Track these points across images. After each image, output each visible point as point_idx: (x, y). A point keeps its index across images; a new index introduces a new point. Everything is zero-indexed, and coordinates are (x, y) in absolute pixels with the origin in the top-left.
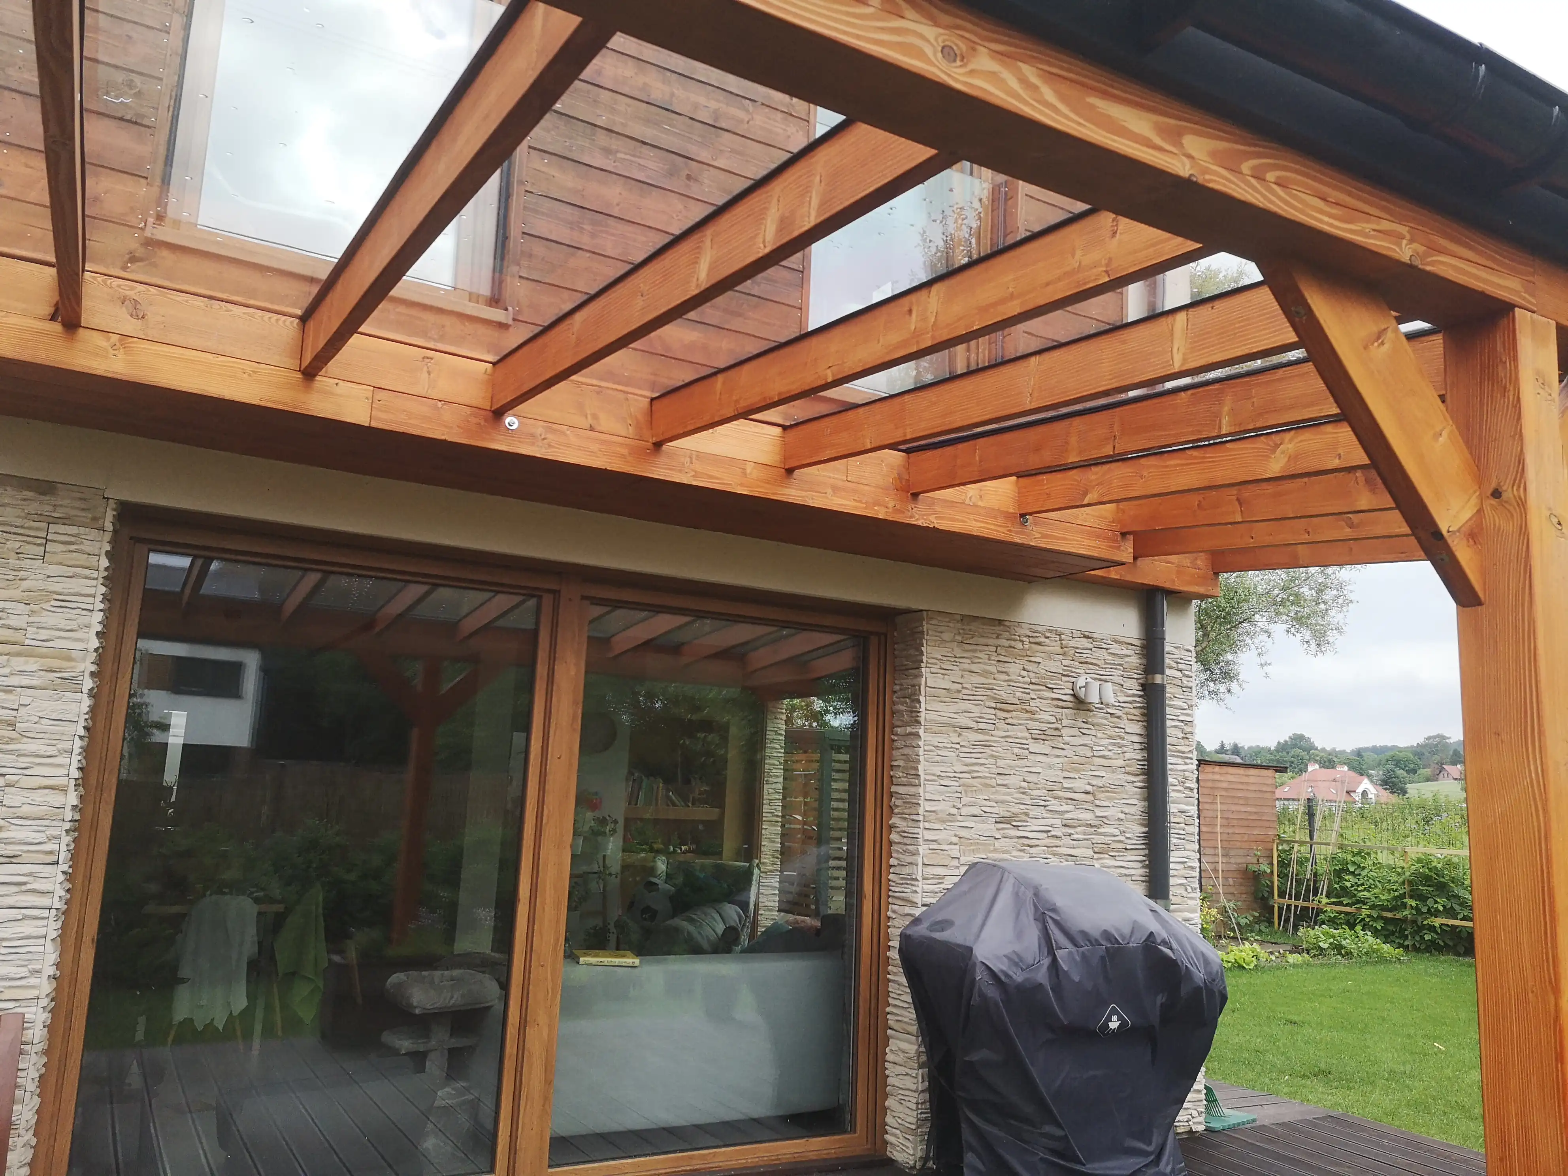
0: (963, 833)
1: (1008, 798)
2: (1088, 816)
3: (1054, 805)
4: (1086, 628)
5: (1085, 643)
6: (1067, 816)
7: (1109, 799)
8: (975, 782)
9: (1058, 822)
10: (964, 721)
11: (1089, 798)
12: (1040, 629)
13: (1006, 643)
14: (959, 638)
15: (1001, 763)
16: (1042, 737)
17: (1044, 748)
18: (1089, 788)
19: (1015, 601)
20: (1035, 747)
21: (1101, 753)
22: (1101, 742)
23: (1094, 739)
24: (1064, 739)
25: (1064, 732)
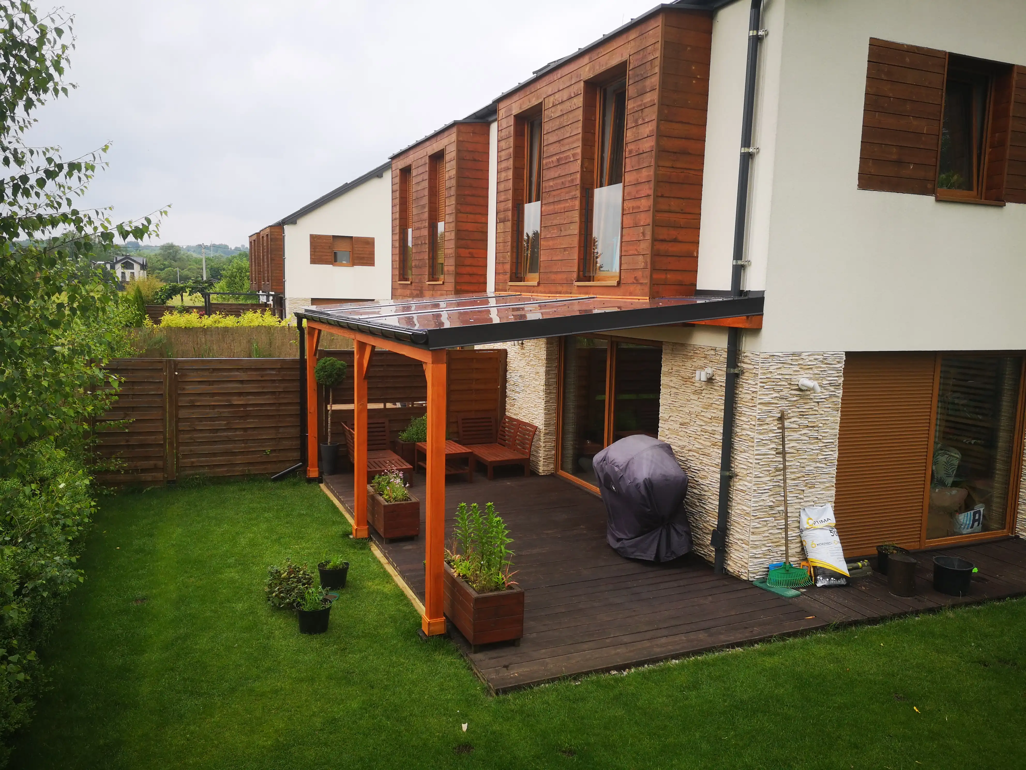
0: (671, 427)
1: (683, 416)
2: (710, 429)
3: (699, 422)
4: (713, 345)
5: (713, 352)
6: (703, 427)
7: (716, 423)
8: (674, 408)
9: (699, 429)
10: (671, 384)
11: (711, 421)
12: (696, 346)
13: (685, 353)
14: (671, 352)
15: (681, 401)
16: (695, 392)
17: (696, 397)
18: (710, 417)
19: (689, 335)
20: (693, 397)
21: (716, 402)
22: (716, 397)
23: (714, 396)
24: (703, 395)
25: (703, 392)
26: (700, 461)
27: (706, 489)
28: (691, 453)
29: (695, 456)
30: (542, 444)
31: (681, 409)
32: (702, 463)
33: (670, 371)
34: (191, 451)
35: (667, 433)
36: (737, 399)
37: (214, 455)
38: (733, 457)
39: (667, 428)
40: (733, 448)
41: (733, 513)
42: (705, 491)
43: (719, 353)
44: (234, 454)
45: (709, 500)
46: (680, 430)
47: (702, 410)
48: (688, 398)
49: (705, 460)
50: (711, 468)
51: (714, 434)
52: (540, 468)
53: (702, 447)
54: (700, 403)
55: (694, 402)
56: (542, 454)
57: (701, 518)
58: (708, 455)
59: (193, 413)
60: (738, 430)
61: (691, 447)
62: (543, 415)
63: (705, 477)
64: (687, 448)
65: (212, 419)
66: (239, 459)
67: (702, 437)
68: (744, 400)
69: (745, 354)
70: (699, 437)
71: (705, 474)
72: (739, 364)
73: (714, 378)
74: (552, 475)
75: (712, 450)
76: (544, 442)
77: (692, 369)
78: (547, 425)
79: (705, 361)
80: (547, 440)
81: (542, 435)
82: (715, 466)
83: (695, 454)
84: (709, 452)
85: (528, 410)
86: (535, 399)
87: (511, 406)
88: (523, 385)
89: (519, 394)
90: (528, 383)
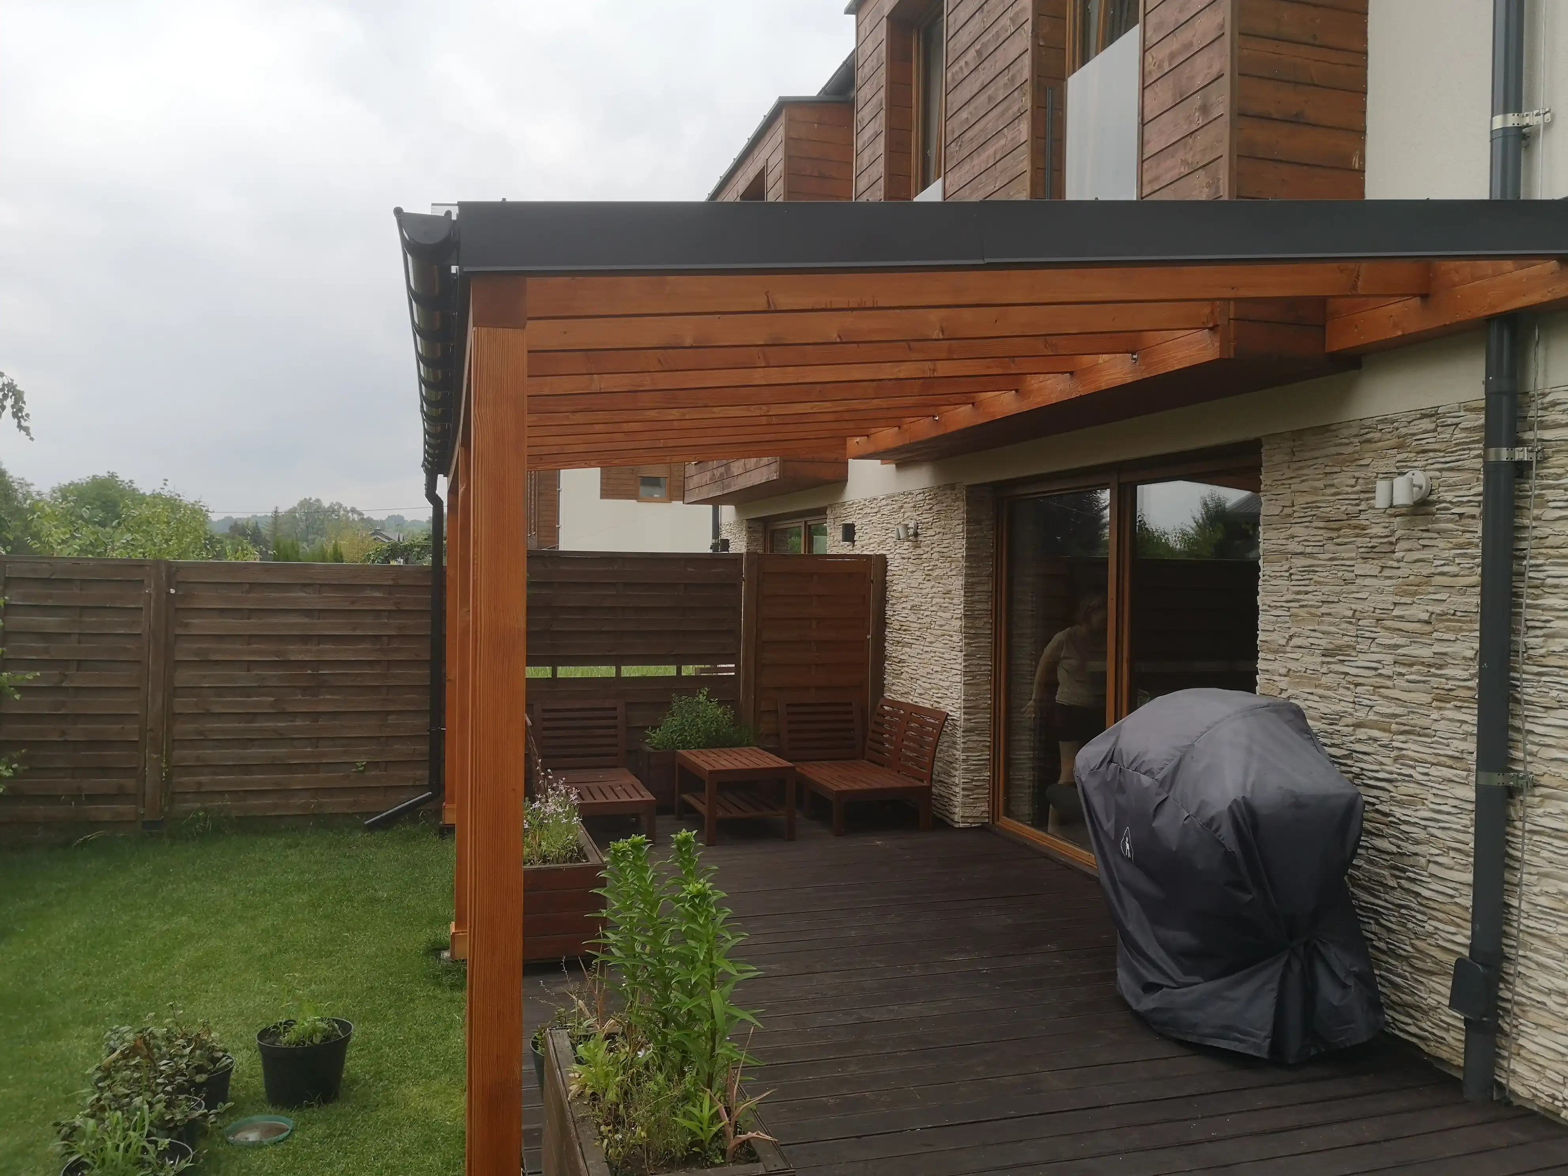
0: (1293, 666)
1: (1332, 629)
2: (1425, 653)
3: (1385, 638)
4: (1426, 402)
5: (1426, 424)
6: (1401, 651)
7: (1448, 630)
8: (1302, 612)
9: (1389, 659)
10: (1293, 546)
11: (1428, 628)
12: (1368, 423)
13: (1333, 450)
14: (1287, 458)
15: (1325, 589)
16: (1370, 554)
17: (1371, 568)
18: (1425, 617)
19: (1343, 396)
20: (1361, 568)
21: (1445, 569)
22: (1446, 554)
23: (1435, 551)
24: (1398, 555)
25: (1398, 547)
26: (1394, 754)
27: (1421, 834)
28: (1362, 734)
29: (1376, 740)
30: (960, 755)
31: (1324, 609)
32: (1403, 757)
33: (1287, 511)
34: (198, 758)
35: (1283, 685)
36: (1523, 544)
37: (246, 768)
38: (1518, 730)
39: (1283, 671)
40: (1517, 701)
41: (1524, 906)
42: (1417, 842)
43: (1450, 421)
44: (290, 768)
45: (1433, 868)
46: (1324, 670)
47: (1397, 599)
48: (1348, 575)
49: (1413, 748)
50: (1433, 771)
51: (1440, 667)
52: (957, 810)
53: (1399, 711)
54: (1388, 582)
55: (1368, 581)
56: (959, 778)
57: (1404, 925)
58: (1423, 732)
59: (204, 677)
60: (1532, 641)
61: (1361, 714)
62: (961, 686)
63: (1413, 800)
64: (1350, 720)
65: (246, 691)
66: (298, 780)
67: (1400, 682)
68: (1549, 542)
69: (1549, 399)
70: (1389, 683)
71: (1413, 788)
72: (1528, 435)
73: (1434, 497)
74: (983, 828)
75: (1435, 715)
76: (965, 750)
77: (1358, 488)
78: (969, 710)
79: (1400, 457)
80: (970, 745)
81: (959, 734)
82: (1450, 762)
83: (1376, 733)
84: (1425, 722)
85: (929, 681)
86: (943, 654)
87: (894, 678)
88: (919, 626)
89: (911, 648)
90: (929, 620)
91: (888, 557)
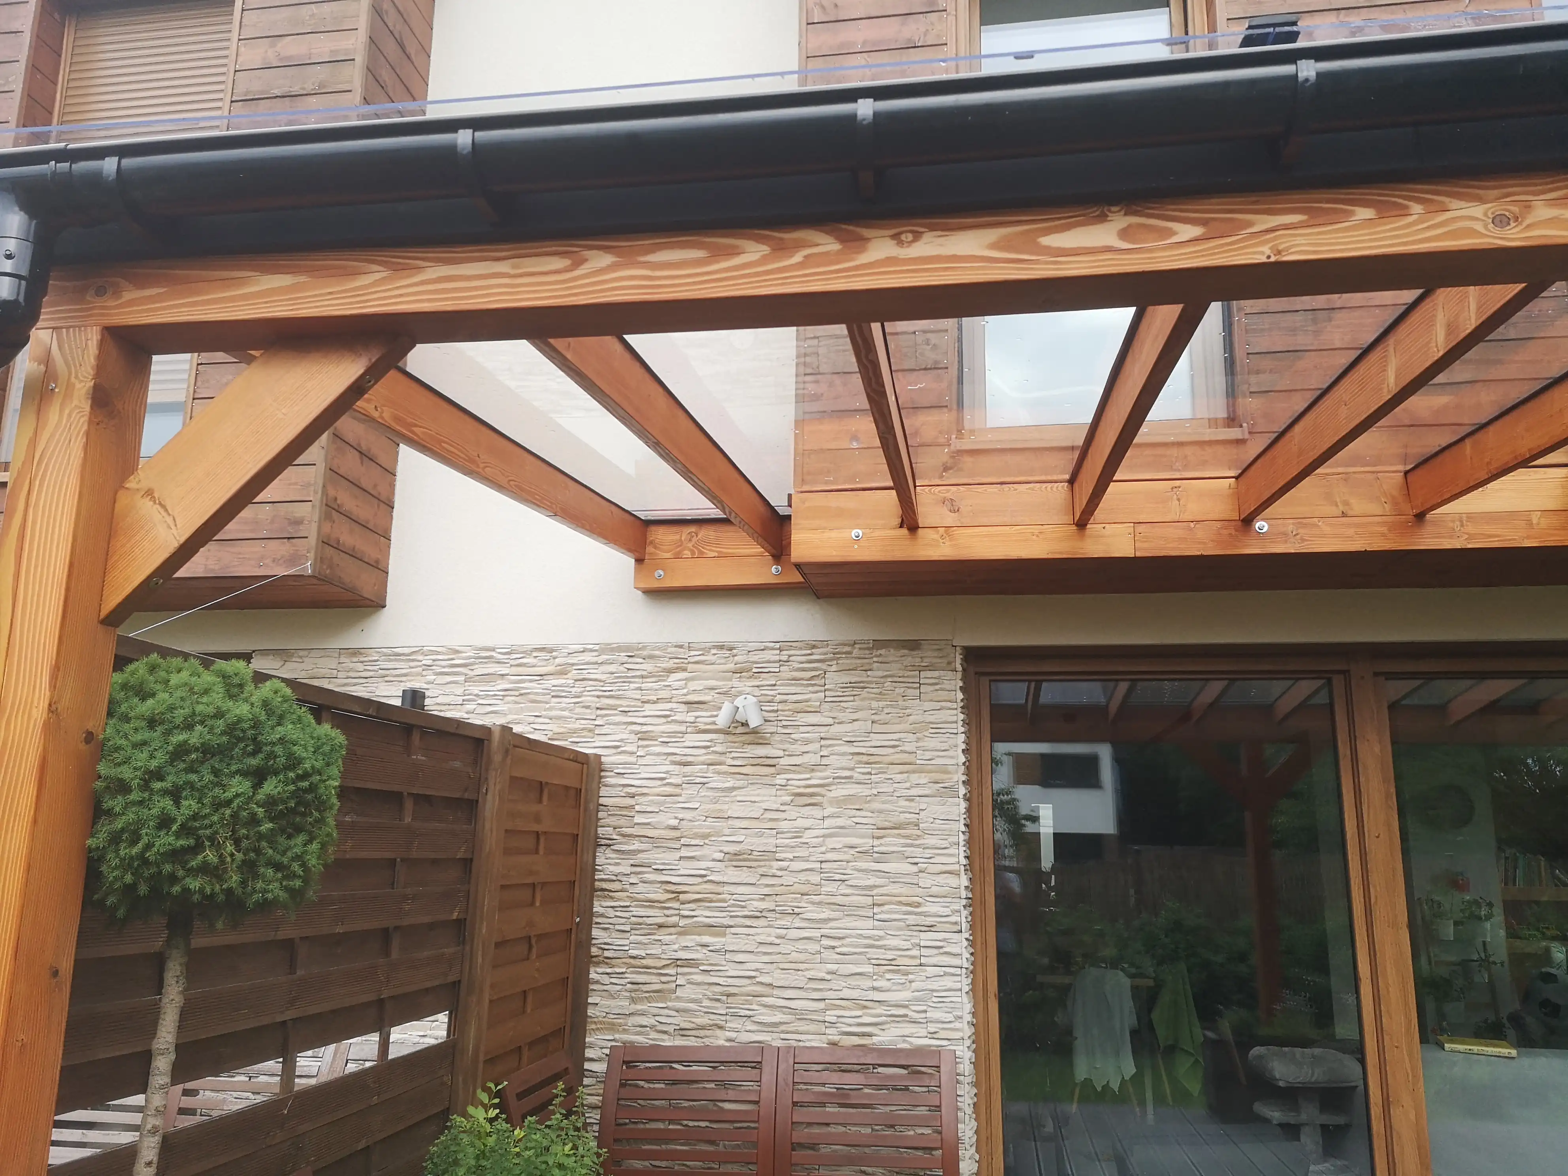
62: (960, 997)
85: (816, 995)
86: (881, 938)
87: (633, 1000)
88: (766, 891)
89: (724, 935)
90: (815, 878)
91: (603, 759)
